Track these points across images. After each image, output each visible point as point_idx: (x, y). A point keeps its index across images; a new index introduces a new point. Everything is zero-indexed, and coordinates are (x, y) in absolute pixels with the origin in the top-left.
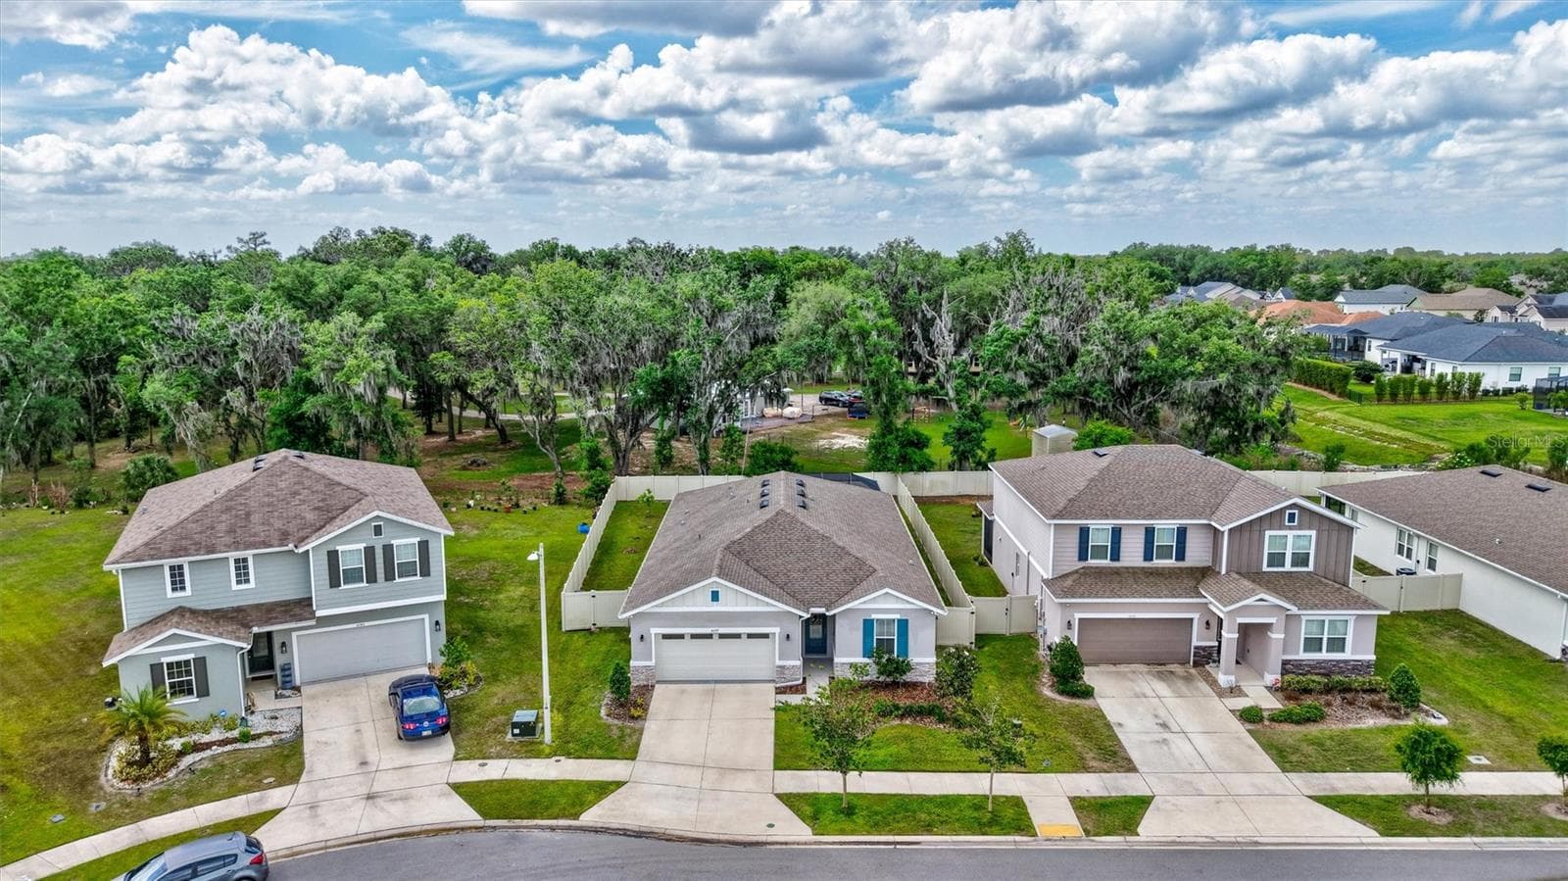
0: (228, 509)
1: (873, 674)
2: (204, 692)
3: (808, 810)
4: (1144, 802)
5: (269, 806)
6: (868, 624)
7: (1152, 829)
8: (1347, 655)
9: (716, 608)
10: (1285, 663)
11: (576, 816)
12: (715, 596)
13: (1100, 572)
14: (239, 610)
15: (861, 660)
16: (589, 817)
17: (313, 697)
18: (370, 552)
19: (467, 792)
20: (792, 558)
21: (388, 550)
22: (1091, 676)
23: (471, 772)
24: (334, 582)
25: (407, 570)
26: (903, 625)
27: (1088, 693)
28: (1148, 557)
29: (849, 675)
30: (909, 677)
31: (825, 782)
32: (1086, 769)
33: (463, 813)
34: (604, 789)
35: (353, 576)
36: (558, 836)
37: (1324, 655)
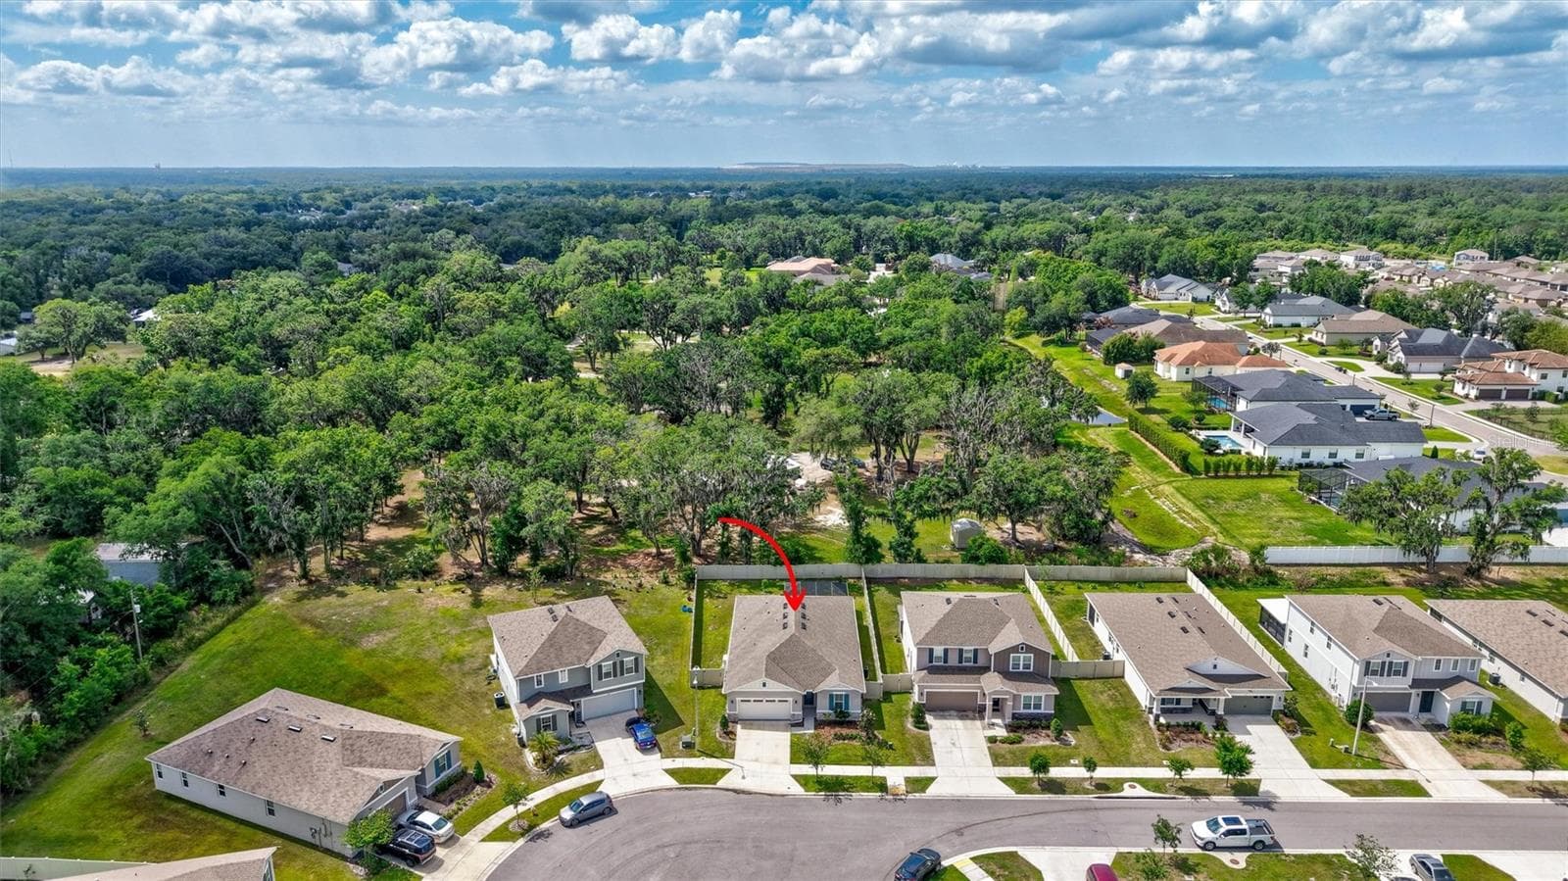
0: (551, 646)
1: (833, 717)
2: (555, 729)
3: (803, 782)
4: (932, 779)
5: (598, 779)
6: (831, 696)
7: (932, 791)
8: (1042, 711)
9: (764, 689)
10: (1013, 714)
11: (715, 783)
12: (764, 685)
13: (938, 667)
14: (562, 691)
15: (827, 711)
16: (721, 783)
17: (592, 727)
18: (615, 664)
19: (672, 772)
20: (798, 662)
21: (622, 662)
22: (929, 719)
23: (670, 763)
24: (600, 678)
25: (629, 671)
26: (847, 696)
27: (927, 728)
28: (960, 662)
29: (823, 718)
30: (849, 719)
31: (807, 770)
32: (916, 765)
33: (671, 782)
34: (724, 772)
35: (608, 675)
36: (710, 791)
37: (1032, 711)
